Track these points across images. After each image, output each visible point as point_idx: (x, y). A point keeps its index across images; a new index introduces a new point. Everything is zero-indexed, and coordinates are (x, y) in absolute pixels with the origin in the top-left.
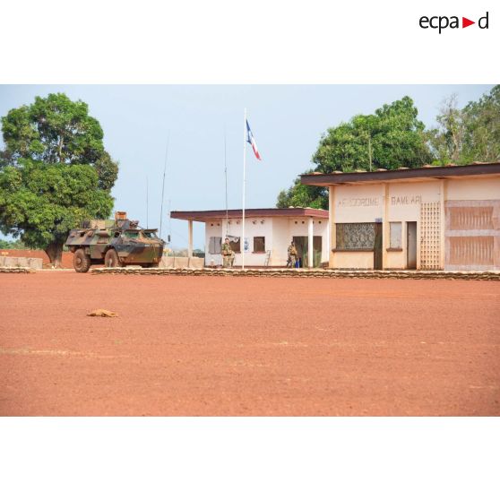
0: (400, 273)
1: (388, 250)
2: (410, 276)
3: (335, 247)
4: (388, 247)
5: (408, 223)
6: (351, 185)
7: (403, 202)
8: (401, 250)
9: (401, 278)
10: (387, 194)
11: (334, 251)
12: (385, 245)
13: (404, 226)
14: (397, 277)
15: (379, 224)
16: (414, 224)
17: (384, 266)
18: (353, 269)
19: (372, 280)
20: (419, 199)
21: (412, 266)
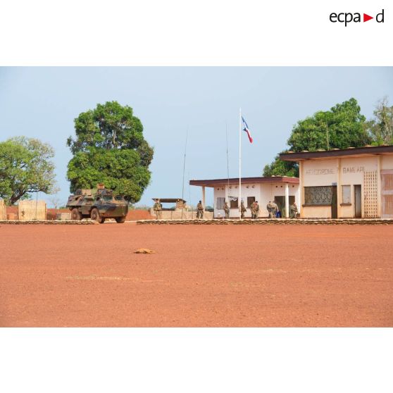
0: (350, 221)
1: (341, 205)
2: (357, 223)
3: (304, 203)
4: (341, 202)
5: (355, 186)
6: (315, 160)
7: (351, 171)
8: (351, 205)
9: (351, 224)
10: (340, 166)
11: (303, 206)
12: (339, 202)
13: (352, 188)
14: (348, 223)
15: (335, 187)
16: (360, 186)
17: (339, 216)
18: (317, 219)
19: (330, 226)
20: (362, 169)
21: (358, 215)
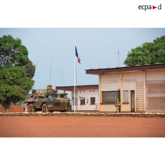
1: (123, 103)
2: (131, 115)
3: (101, 102)
4: (123, 102)
5: (131, 91)
6: (107, 74)
7: (129, 81)
8: (128, 103)
10: (122, 78)
11: (101, 104)
12: (122, 101)
13: (129, 93)
15: (119, 92)
16: (134, 91)
17: (121, 111)
20: (135, 80)
21: (133, 111)
